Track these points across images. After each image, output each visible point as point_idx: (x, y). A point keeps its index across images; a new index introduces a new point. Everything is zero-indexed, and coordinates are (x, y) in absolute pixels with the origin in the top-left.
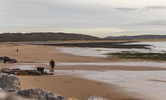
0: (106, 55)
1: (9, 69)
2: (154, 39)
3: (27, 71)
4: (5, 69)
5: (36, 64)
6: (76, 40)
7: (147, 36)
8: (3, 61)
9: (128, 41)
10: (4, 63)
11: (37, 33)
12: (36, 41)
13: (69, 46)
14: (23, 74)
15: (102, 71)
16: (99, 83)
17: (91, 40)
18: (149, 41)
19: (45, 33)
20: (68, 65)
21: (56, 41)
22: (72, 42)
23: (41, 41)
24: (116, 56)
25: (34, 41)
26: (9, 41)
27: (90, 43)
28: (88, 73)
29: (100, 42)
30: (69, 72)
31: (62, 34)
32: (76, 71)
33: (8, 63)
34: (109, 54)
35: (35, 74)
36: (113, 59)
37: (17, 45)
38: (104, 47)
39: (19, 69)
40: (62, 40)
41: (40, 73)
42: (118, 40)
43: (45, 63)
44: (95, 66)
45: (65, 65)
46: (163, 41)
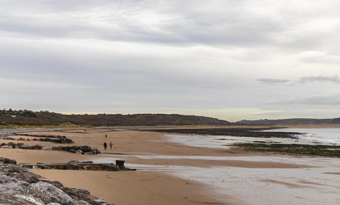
0: (229, 145)
1: (78, 162)
2: (308, 124)
3: (101, 165)
4: (74, 161)
5: (124, 156)
6: (196, 124)
7: (298, 119)
8: (81, 151)
9: (269, 127)
10: (82, 154)
11: (143, 114)
12: (141, 126)
13: (183, 133)
14: (95, 169)
15: (207, 168)
16: (188, 183)
17: (216, 124)
18: (298, 128)
19: (154, 114)
20: (167, 158)
21: (168, 126)
22: (191, 127)
23: (147, 125)
24: (242, 148)
25: (137, 125)
26: (105, 125)
27: (216, 130)
28: (186, 169)
29: (229, 128)
30: (160, 168)
31: (177, 117)
32: (171, 166)
33: (88, 154)
34: (235, 145)
35: (111, 169)
36: (235, 152)
37: (113, 131)
38: (232, 135)
39: (91, 162)
40: (176, 124)
41: (118, 167)
42: (255, 125)
43: (136, 156)
44: (204, 160)
45: (163, 158)
46: (320, 128)
